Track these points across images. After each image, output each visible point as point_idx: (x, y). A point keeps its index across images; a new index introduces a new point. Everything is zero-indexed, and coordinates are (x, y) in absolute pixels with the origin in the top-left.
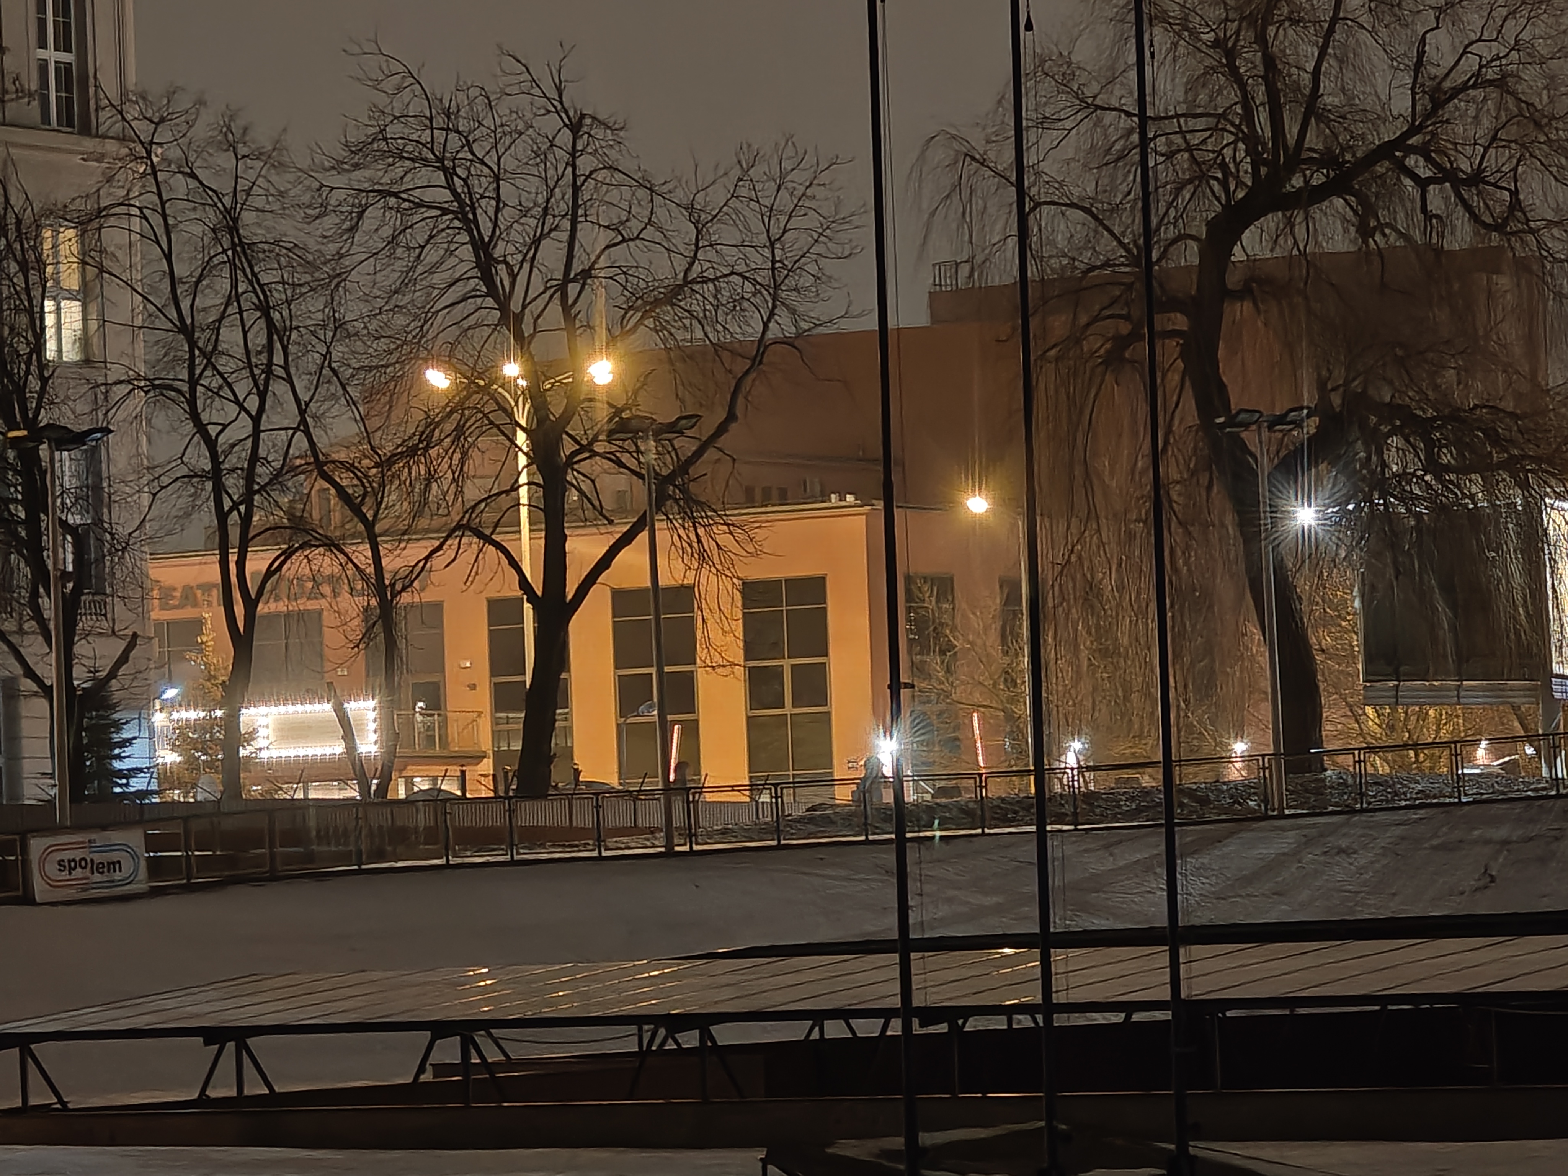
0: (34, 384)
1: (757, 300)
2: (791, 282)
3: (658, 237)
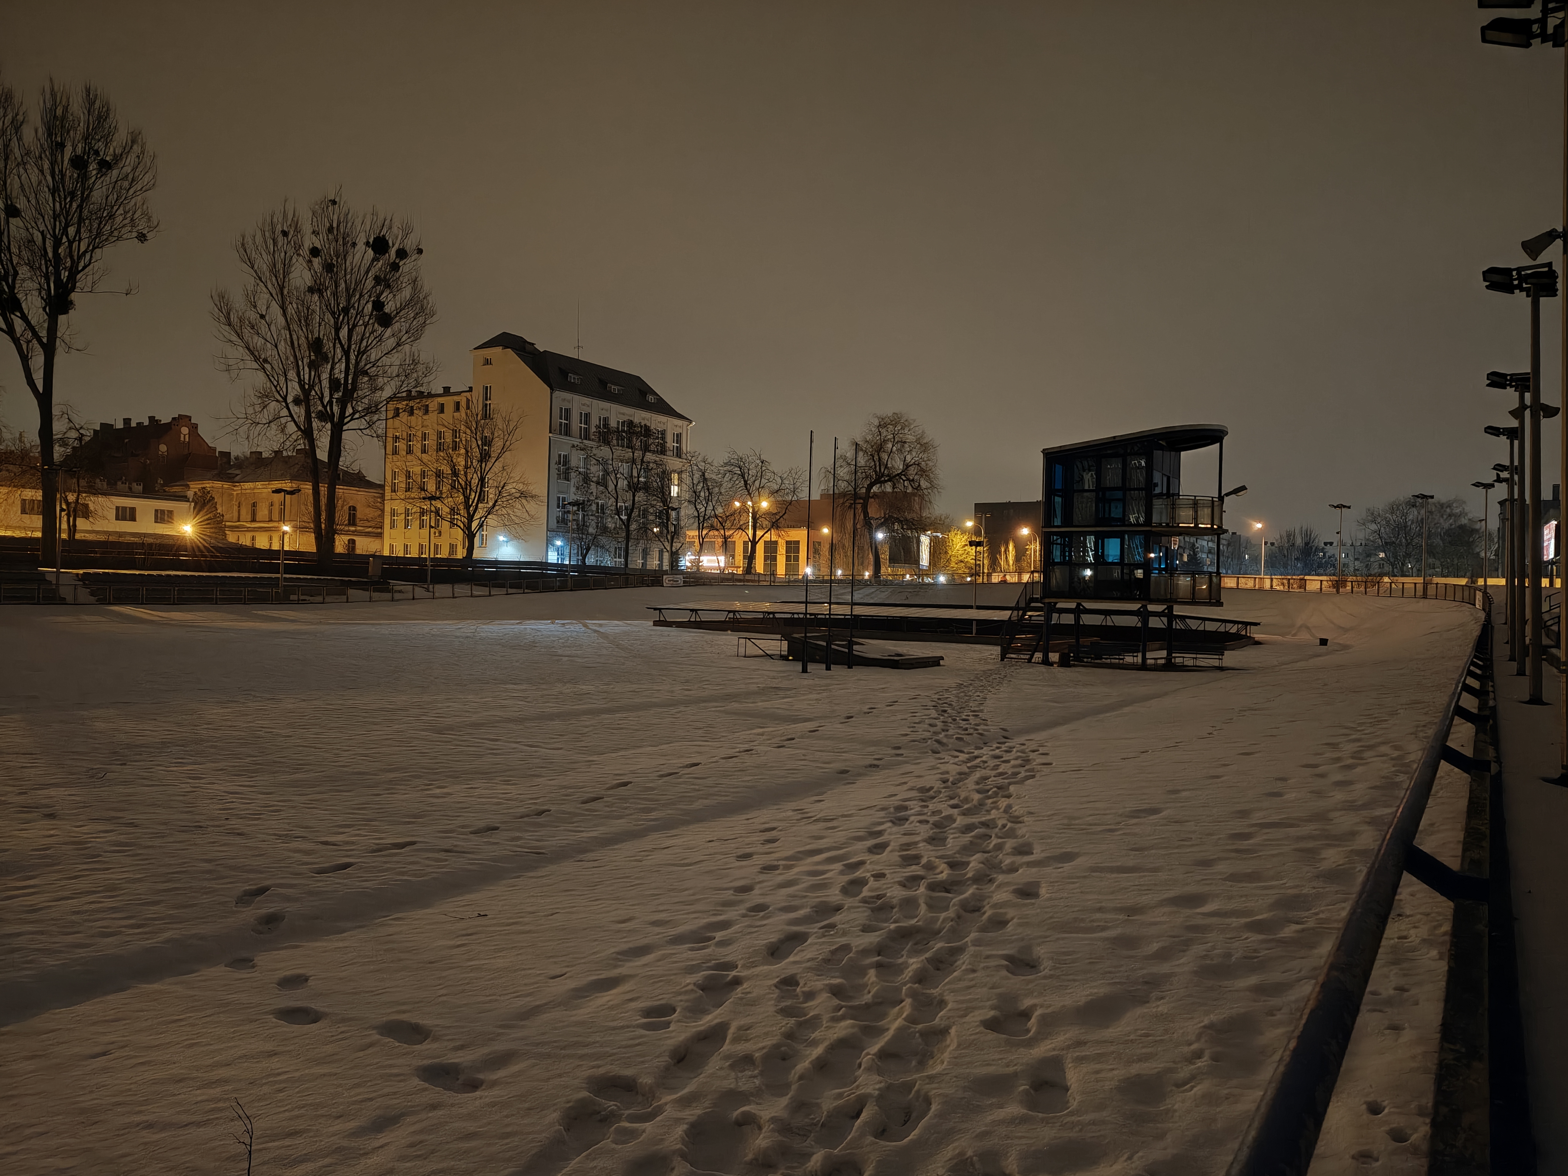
0: (669, 500)
1: (790, 493)
3: (775, 482)
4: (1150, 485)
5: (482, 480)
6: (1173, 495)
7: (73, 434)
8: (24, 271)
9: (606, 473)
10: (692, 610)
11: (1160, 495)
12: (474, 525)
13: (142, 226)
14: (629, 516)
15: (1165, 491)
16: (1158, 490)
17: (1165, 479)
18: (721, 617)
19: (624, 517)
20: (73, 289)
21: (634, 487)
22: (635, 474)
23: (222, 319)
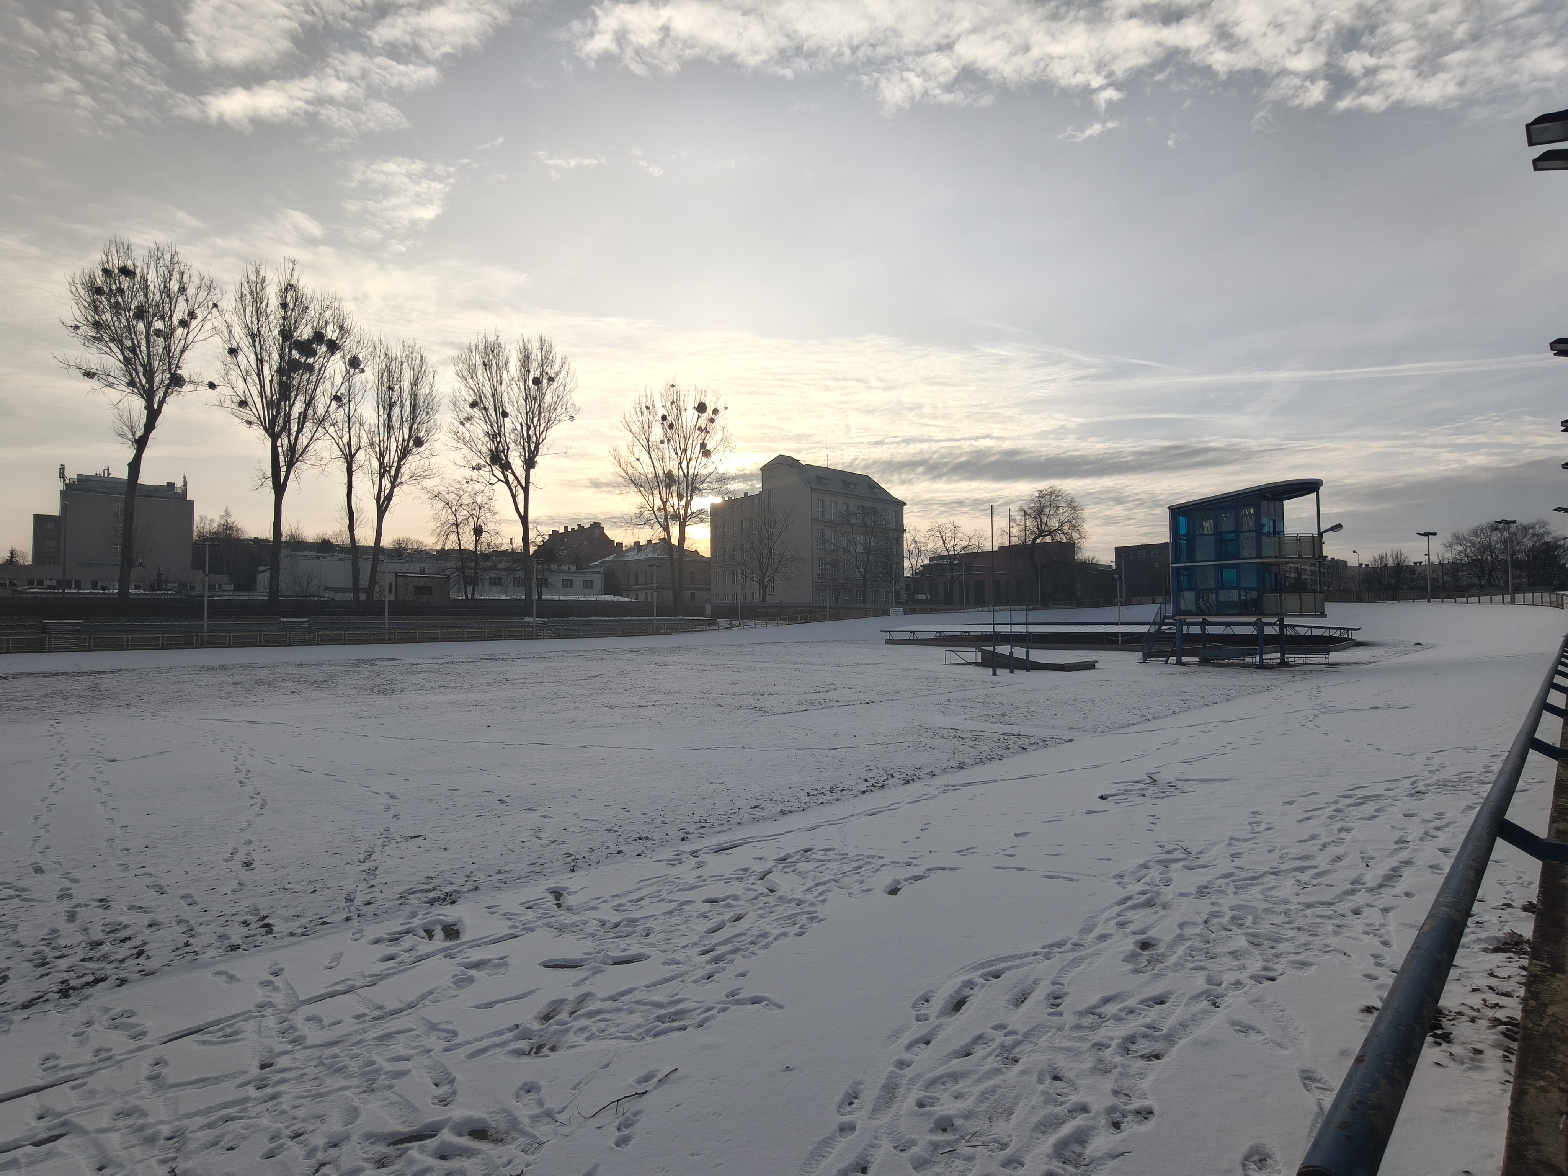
4: (1259, 527)
5: (770, 551)
6: (1279, 533)
7: (540, 539)
8: (512, 446)
9: (849, 542)
10: (911, 632)
11: (1269, 533)
12: (766, 580)
13: (571, 412)
14: (865, 569)
15: (1272, 530)
16: (1265, 530)
17: (1271, 522)
18: (932, 636)
19: (862, 570)
20: (537, 454)
21: (868, 549)
22: (868, 541)
23: (617, 464)
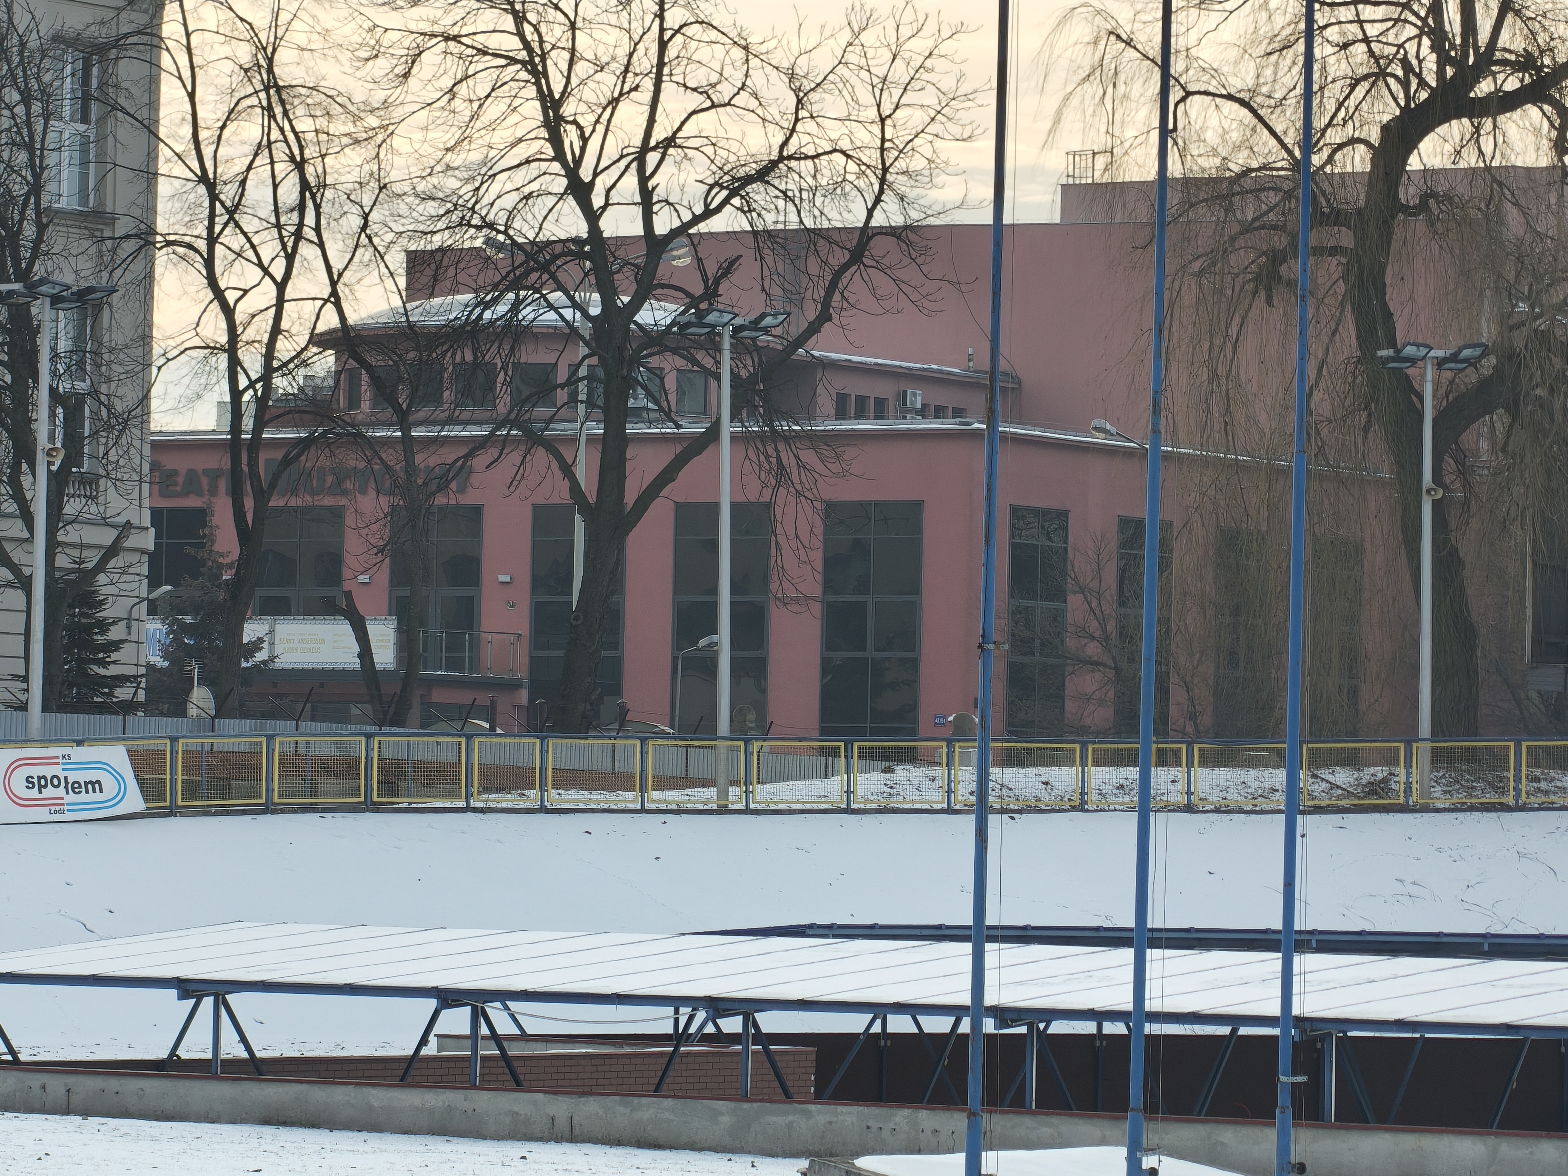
0: (29, 231)
1: (861, 183)
2: (901, 164)
3: (753, 104)
